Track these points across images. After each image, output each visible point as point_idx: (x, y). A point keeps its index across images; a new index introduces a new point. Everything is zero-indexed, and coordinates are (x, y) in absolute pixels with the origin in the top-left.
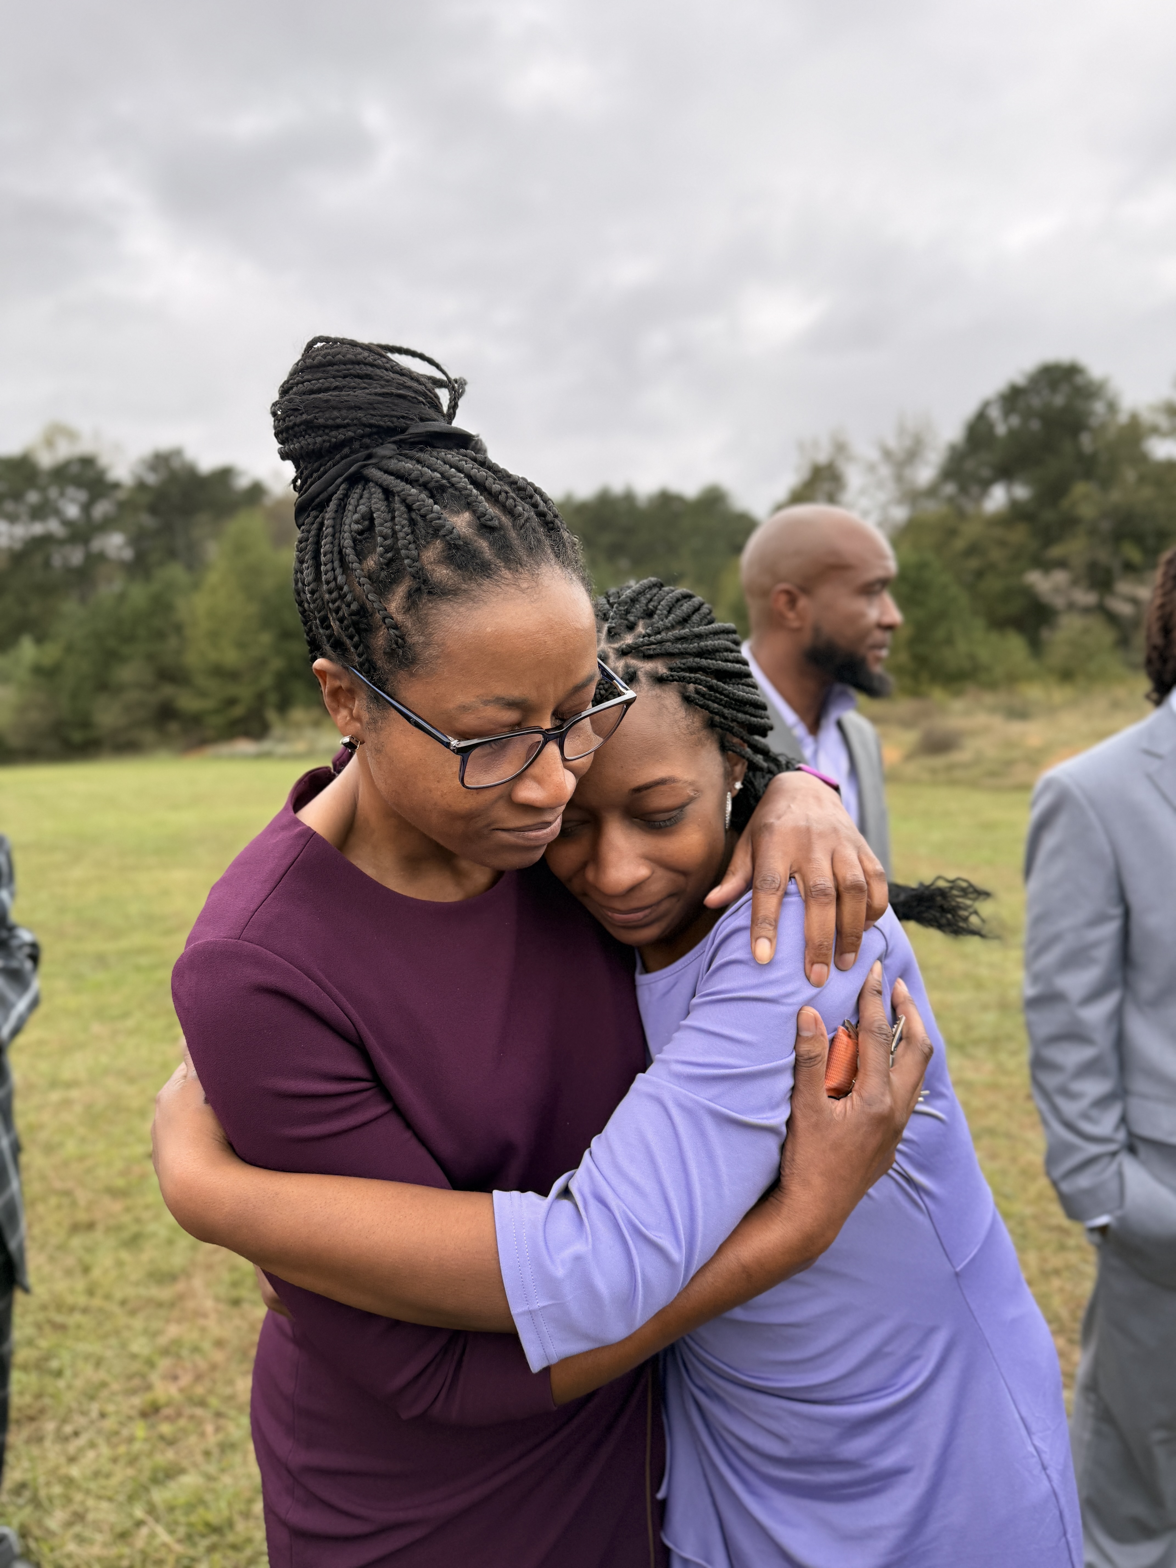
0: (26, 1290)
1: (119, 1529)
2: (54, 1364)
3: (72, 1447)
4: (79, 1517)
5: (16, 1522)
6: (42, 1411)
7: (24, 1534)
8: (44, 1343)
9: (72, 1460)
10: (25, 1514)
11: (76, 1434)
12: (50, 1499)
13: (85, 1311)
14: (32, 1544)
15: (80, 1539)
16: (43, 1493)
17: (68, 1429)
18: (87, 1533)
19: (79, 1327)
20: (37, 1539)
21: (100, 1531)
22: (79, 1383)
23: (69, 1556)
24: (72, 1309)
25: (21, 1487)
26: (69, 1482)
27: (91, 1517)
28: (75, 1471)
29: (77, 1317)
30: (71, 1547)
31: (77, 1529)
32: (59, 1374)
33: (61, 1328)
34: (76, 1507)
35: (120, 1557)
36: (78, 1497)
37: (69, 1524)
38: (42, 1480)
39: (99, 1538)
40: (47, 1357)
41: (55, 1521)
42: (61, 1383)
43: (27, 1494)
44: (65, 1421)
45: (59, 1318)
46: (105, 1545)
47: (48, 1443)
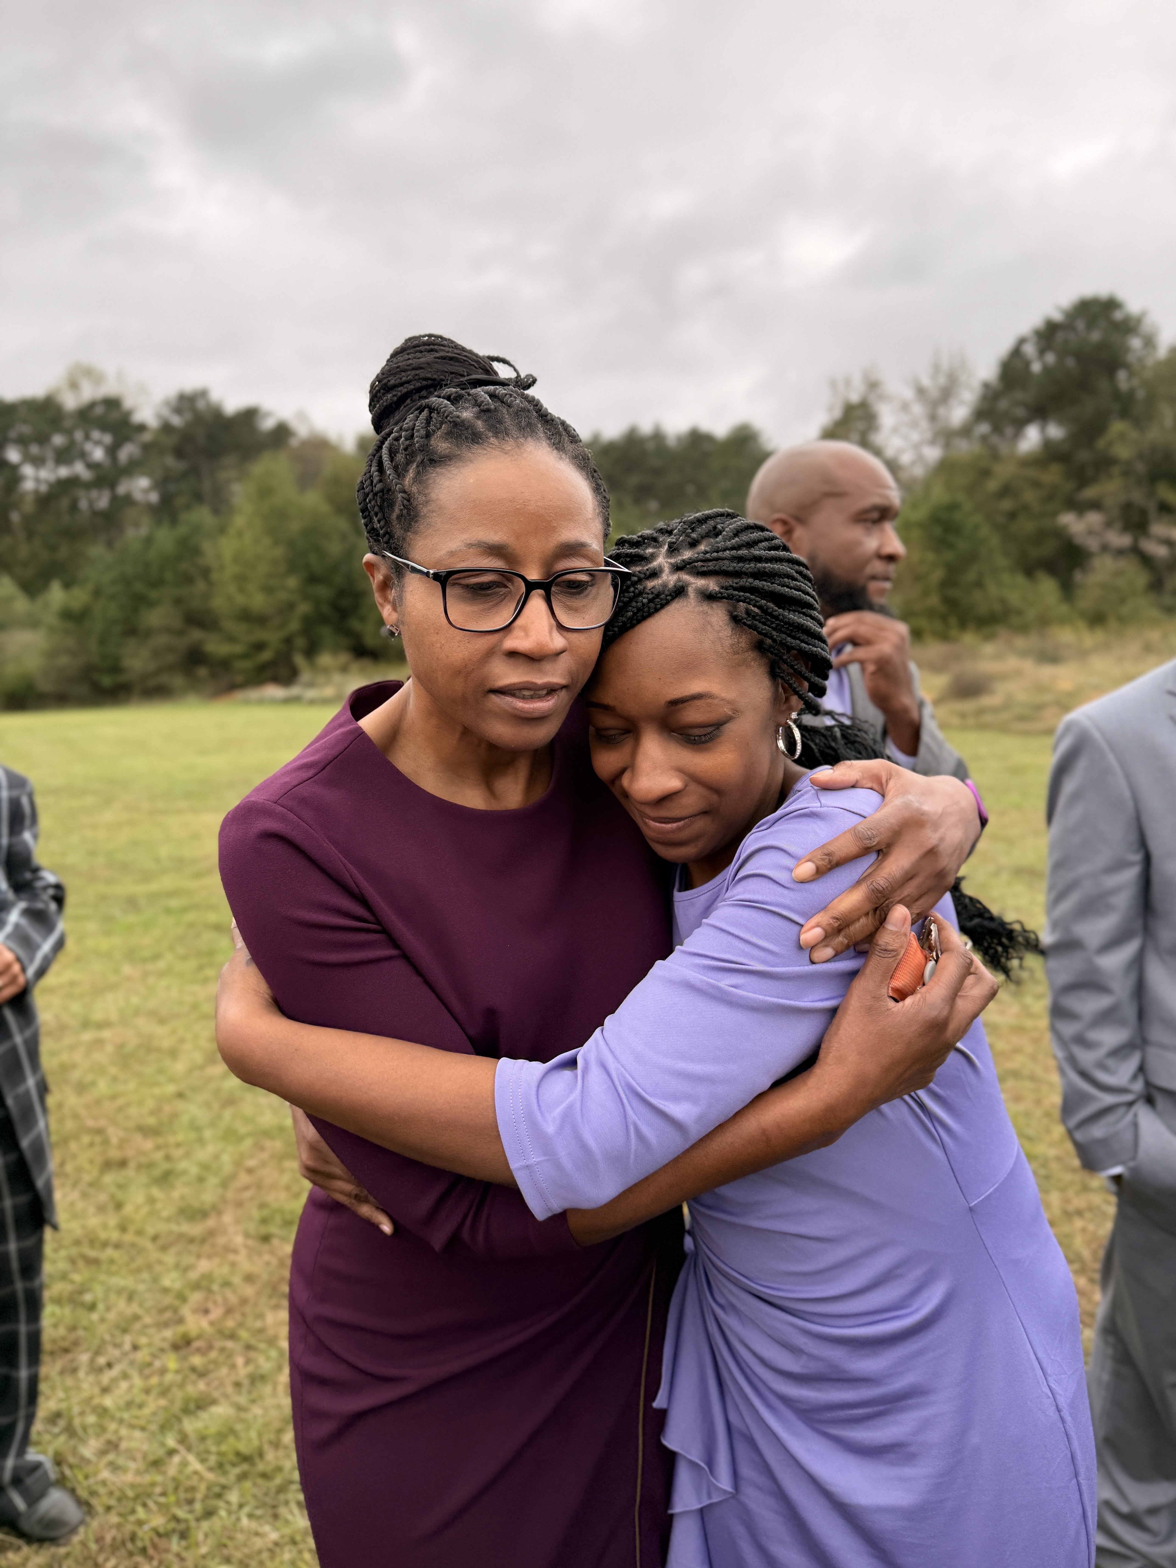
0: (55, 1227)
1: (151, 1458)
2: (88, 1298)
3: (106, 1378)
4: (113, 1446)
5: (51, 1451)
6: (76, 1343)
7: (59, 1461)
8: (77, 1278)
9: (105, 1390)
10: (61, 1442)
11: (110, 1365)
12: (85, 1428)
13: (117, 1246)
14: (68, 1472)
15: (114, 1467)
16: (77, 1422)
17: (102, 1360)
18: (121, 1461)
19: (112, 1261)
20: (71, 1467)
21: (134, 1459)
22: (112, 1316)
23: (104, 1483)
24: (105, 1244)
25: (56, 1416)
26: (103, 1412)
27: (124, 1445)
28: (108, 1402)
29: (110, 1252)
30: (105, 1474)
31: (111, 1457)
32: (92, 1307)
33: (94, 1262)
34: (109, 1436)
35: (153, 1484)
36: (112, 1426)
37: (103, 1453)
38: (76, 1410)
39: (132, 1465)
40: (81, 1292)
41: (89, 1449)
42: (95, 1316)
43: (62, 1423)
44: (98, 1353)
45: (92, 1253)
46: (138, 1472)
47: (81, 1374)
